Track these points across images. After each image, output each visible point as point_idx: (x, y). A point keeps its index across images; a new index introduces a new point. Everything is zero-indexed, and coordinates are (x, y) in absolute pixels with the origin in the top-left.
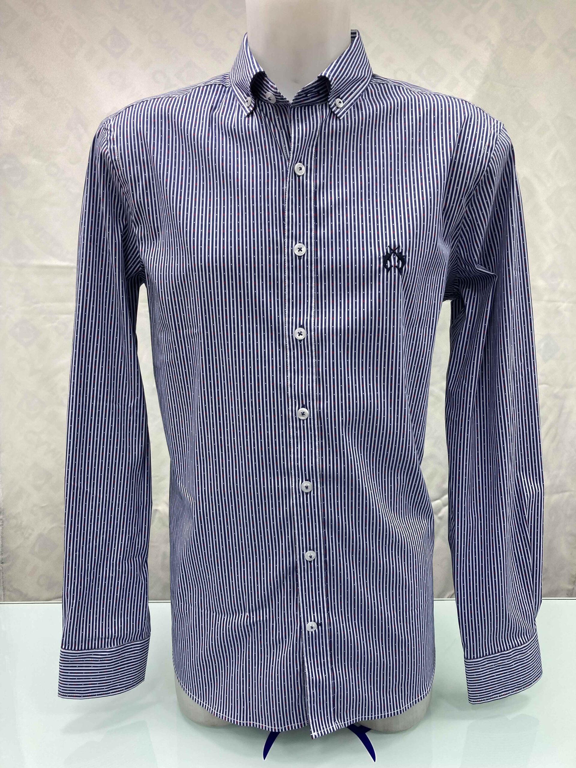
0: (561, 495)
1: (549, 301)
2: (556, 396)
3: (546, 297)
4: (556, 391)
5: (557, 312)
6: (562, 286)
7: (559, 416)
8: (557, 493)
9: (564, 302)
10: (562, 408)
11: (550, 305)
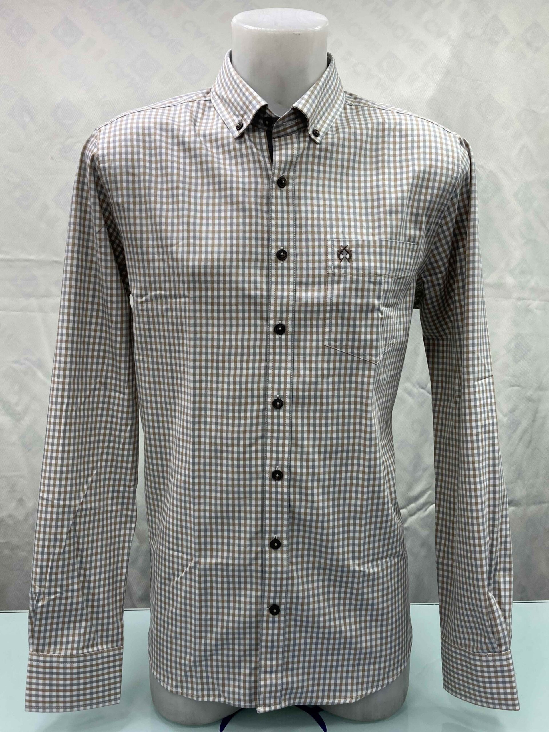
0: (539, 506)
1: (520, 299)
2: (529, 399)
3: (515, 295)
4: (529, 393)
5: (528, 310)
6: (532, 283)
7: (534, 421)
8: (535, 503)
9: (534, 300)
10: (536, 412)
11: (519, 303)
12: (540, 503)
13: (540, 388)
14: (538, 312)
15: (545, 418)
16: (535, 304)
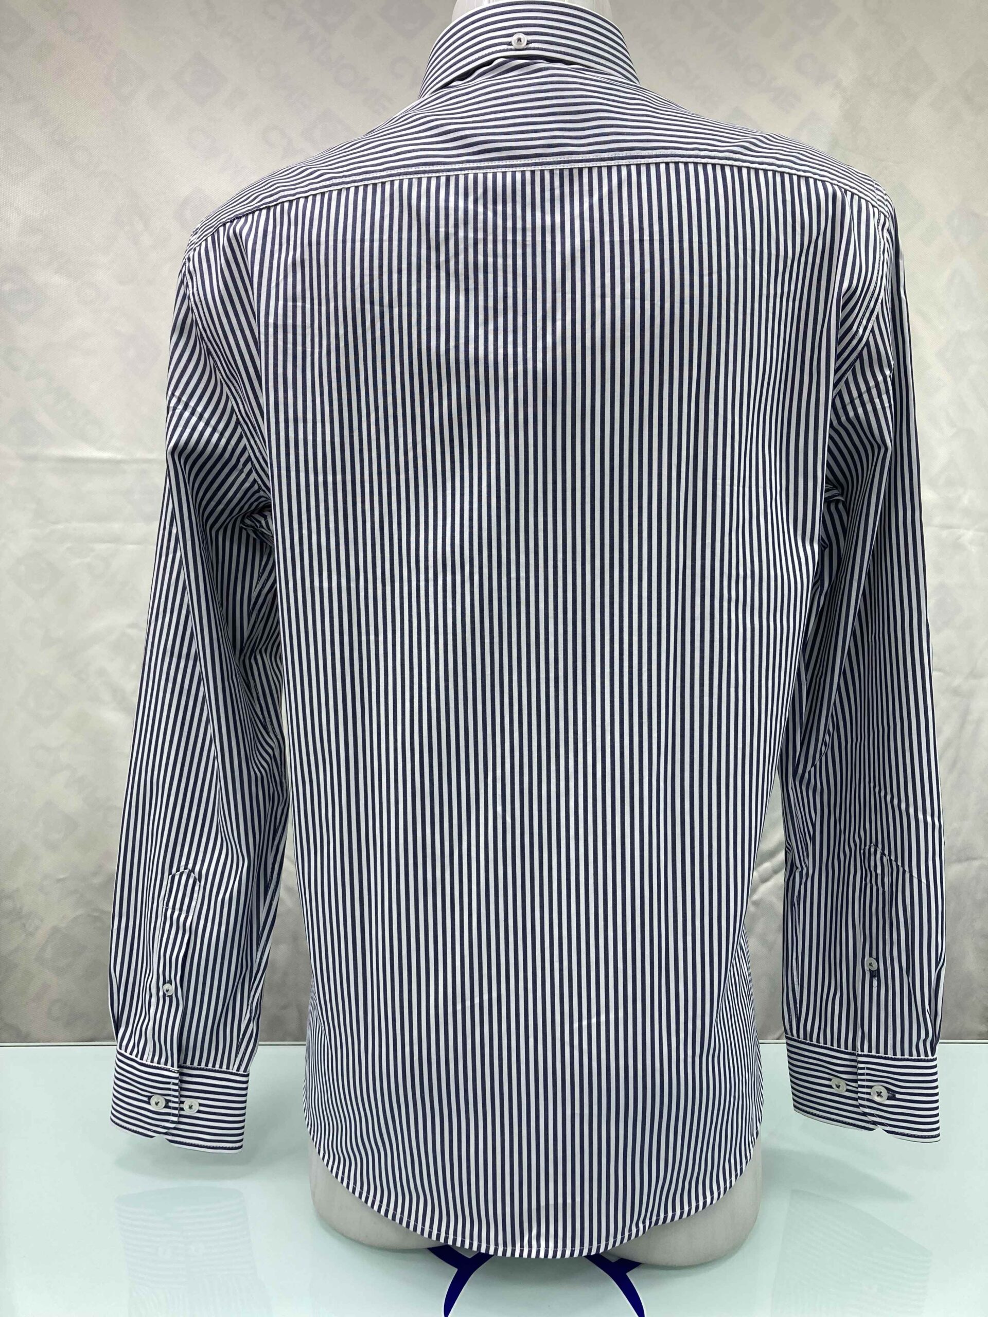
1: (943, 526)
3: (939, 520)
11: (945, 533)
12: (969, 859)
13: (974, 674)
14: (974, 549)
15: (979, 722)
16: (968, 535)
